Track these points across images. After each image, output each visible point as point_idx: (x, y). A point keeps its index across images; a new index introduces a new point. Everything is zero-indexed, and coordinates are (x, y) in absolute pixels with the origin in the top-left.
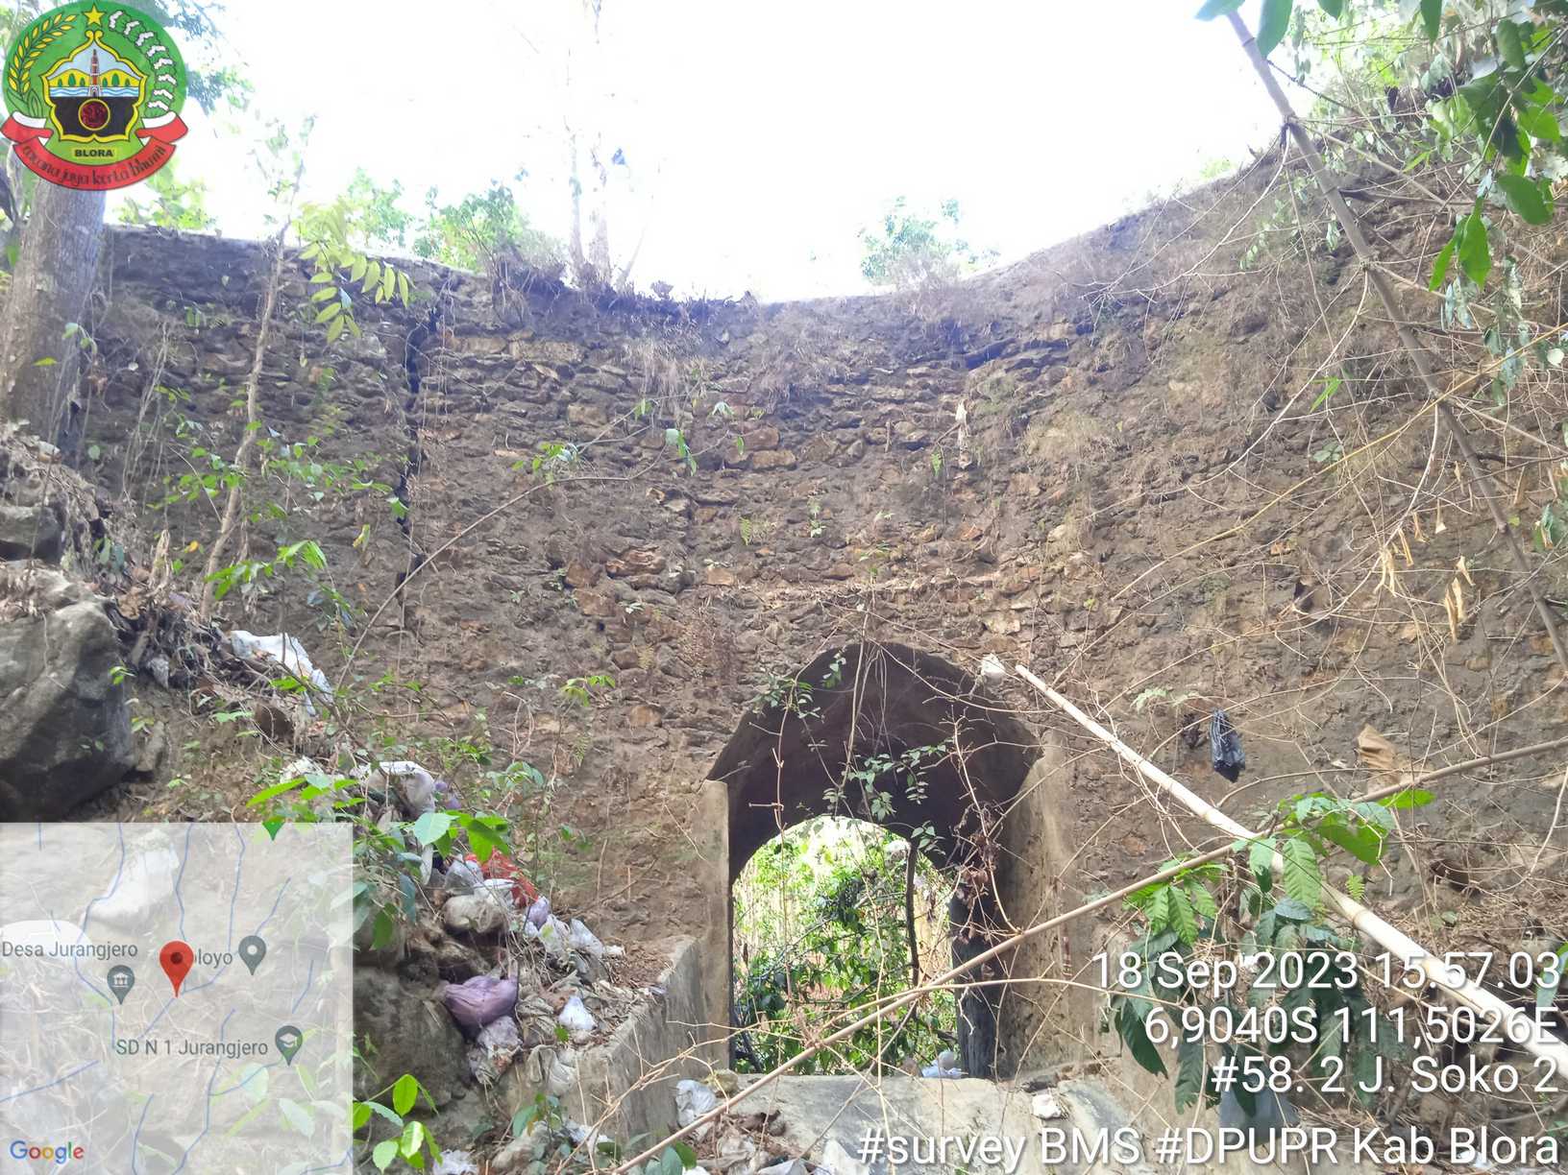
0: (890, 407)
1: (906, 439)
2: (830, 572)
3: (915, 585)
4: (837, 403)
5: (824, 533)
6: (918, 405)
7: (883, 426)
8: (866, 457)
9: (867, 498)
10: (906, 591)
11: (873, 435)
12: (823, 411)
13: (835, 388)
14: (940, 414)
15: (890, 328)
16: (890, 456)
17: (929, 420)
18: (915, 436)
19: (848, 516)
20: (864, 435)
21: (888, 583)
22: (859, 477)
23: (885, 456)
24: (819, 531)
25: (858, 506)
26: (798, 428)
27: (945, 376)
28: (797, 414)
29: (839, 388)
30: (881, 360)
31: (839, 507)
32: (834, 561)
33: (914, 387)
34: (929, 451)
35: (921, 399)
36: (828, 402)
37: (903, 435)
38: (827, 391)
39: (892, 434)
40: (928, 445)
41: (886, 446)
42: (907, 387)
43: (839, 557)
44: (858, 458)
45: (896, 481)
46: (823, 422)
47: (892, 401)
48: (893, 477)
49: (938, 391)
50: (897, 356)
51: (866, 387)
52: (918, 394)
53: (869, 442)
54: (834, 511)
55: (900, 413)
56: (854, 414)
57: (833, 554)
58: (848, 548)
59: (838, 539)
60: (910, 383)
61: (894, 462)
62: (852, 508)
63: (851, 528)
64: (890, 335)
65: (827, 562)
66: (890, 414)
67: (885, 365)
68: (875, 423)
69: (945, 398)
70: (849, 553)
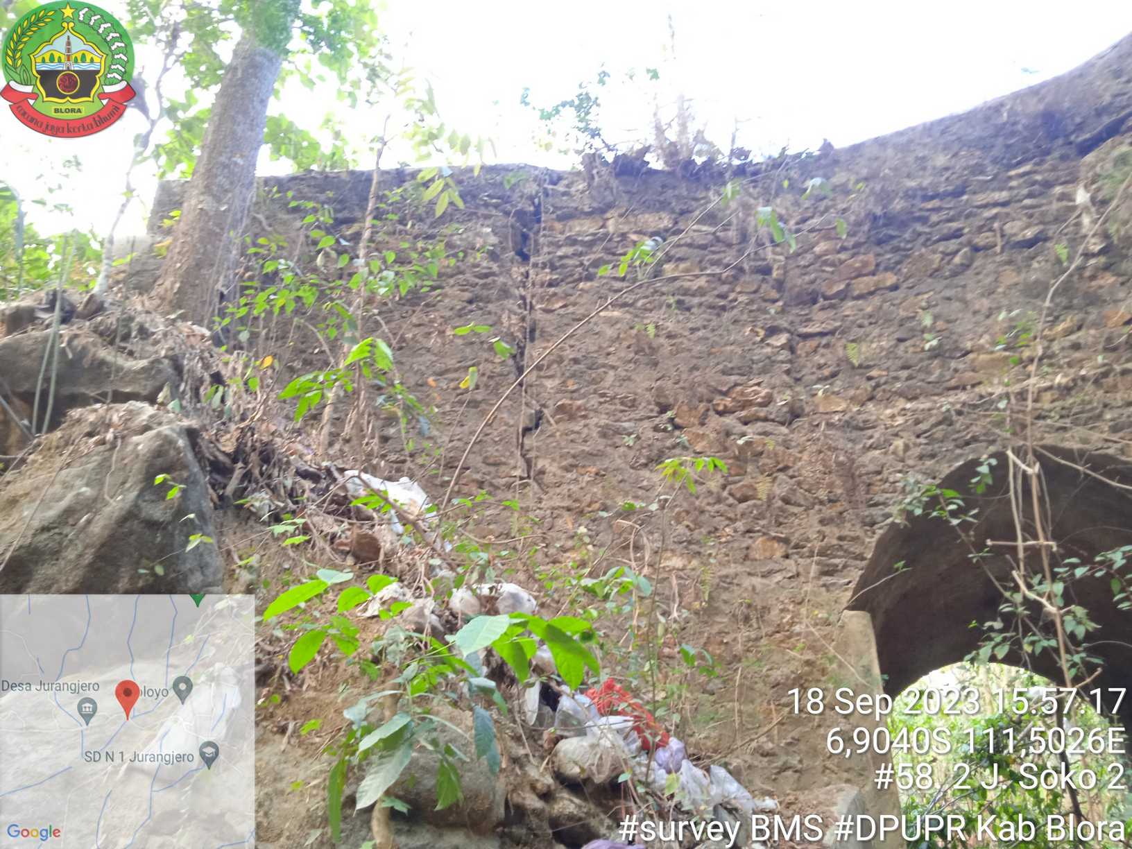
0: (995, 211)
1: (1019, 238)
2: (953, 383)
3: (1059, 379)
4: (934, 218)
5: (940, 345)
6: (1028, 202)
7: (991, 230)
8: (976, 264)
9: (986, 303)
10: (1050, 388)
11: (980, 240)
12: (919, 228)
13: (930, 205)
14: (1055, 206)
15: (981, 139)
16: (1004, 257)
17: (1043, 214)
18: (1029, 234)
19: (965, 324)
20: (969, 243)
21: (1025, 383)
22: (971, 284)
23: (998, 259)
24: (934, 343)
25: (975, 313)
26: (896, 250)
27: (1054, 169)
28: (892, 237)
29: (935, 203)
30: (979, 169)
31: (953, 317)
32: (956, 371)
33: (1019, 187)
34: (1048, 244)
35: (1030, 196)
36: (924, 220)
37: (1015, 235)
38: (921, 210)
39: (1003, 236)
40: (1046, 239)
41: (998, 249)
42: (1011, 188)
43: (961, 366)
44: (966, 267)
45: (1016, 280)
46: (922, 239)
47: (996, 204)
48: (1010, 277)
49: (1048, 185)
50: (995, 161)
51: (965, 197)
52: (1025, 191)
53: (976, 249)
54: (949, 322)
55: (1007, 214)
56: (955, 225)
57: (953, 364)
58: (971, 356)
59: (957, 349)
60: (1014, 183)
61: (1010, 262)
62: (969, 315)
63: (970, 336)
64: (984, 145)
65: (948, 375)
66: (995, 217)
67: (982, 173)
68: (980, 229)
69: (1058, 190)
70: (973, 360)
